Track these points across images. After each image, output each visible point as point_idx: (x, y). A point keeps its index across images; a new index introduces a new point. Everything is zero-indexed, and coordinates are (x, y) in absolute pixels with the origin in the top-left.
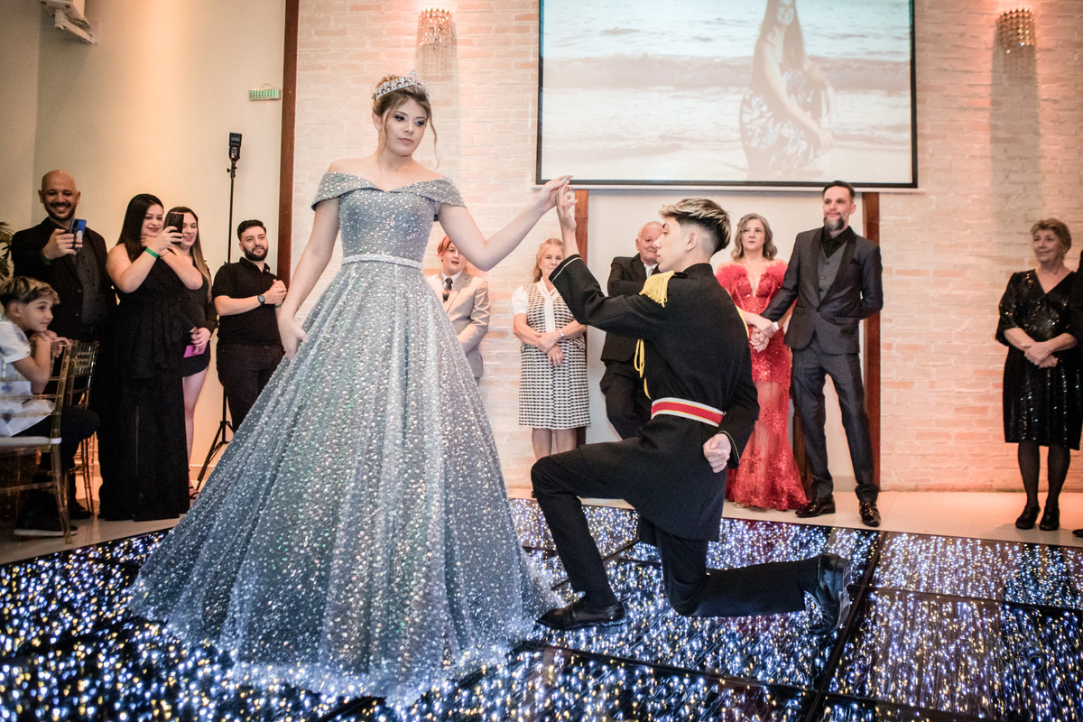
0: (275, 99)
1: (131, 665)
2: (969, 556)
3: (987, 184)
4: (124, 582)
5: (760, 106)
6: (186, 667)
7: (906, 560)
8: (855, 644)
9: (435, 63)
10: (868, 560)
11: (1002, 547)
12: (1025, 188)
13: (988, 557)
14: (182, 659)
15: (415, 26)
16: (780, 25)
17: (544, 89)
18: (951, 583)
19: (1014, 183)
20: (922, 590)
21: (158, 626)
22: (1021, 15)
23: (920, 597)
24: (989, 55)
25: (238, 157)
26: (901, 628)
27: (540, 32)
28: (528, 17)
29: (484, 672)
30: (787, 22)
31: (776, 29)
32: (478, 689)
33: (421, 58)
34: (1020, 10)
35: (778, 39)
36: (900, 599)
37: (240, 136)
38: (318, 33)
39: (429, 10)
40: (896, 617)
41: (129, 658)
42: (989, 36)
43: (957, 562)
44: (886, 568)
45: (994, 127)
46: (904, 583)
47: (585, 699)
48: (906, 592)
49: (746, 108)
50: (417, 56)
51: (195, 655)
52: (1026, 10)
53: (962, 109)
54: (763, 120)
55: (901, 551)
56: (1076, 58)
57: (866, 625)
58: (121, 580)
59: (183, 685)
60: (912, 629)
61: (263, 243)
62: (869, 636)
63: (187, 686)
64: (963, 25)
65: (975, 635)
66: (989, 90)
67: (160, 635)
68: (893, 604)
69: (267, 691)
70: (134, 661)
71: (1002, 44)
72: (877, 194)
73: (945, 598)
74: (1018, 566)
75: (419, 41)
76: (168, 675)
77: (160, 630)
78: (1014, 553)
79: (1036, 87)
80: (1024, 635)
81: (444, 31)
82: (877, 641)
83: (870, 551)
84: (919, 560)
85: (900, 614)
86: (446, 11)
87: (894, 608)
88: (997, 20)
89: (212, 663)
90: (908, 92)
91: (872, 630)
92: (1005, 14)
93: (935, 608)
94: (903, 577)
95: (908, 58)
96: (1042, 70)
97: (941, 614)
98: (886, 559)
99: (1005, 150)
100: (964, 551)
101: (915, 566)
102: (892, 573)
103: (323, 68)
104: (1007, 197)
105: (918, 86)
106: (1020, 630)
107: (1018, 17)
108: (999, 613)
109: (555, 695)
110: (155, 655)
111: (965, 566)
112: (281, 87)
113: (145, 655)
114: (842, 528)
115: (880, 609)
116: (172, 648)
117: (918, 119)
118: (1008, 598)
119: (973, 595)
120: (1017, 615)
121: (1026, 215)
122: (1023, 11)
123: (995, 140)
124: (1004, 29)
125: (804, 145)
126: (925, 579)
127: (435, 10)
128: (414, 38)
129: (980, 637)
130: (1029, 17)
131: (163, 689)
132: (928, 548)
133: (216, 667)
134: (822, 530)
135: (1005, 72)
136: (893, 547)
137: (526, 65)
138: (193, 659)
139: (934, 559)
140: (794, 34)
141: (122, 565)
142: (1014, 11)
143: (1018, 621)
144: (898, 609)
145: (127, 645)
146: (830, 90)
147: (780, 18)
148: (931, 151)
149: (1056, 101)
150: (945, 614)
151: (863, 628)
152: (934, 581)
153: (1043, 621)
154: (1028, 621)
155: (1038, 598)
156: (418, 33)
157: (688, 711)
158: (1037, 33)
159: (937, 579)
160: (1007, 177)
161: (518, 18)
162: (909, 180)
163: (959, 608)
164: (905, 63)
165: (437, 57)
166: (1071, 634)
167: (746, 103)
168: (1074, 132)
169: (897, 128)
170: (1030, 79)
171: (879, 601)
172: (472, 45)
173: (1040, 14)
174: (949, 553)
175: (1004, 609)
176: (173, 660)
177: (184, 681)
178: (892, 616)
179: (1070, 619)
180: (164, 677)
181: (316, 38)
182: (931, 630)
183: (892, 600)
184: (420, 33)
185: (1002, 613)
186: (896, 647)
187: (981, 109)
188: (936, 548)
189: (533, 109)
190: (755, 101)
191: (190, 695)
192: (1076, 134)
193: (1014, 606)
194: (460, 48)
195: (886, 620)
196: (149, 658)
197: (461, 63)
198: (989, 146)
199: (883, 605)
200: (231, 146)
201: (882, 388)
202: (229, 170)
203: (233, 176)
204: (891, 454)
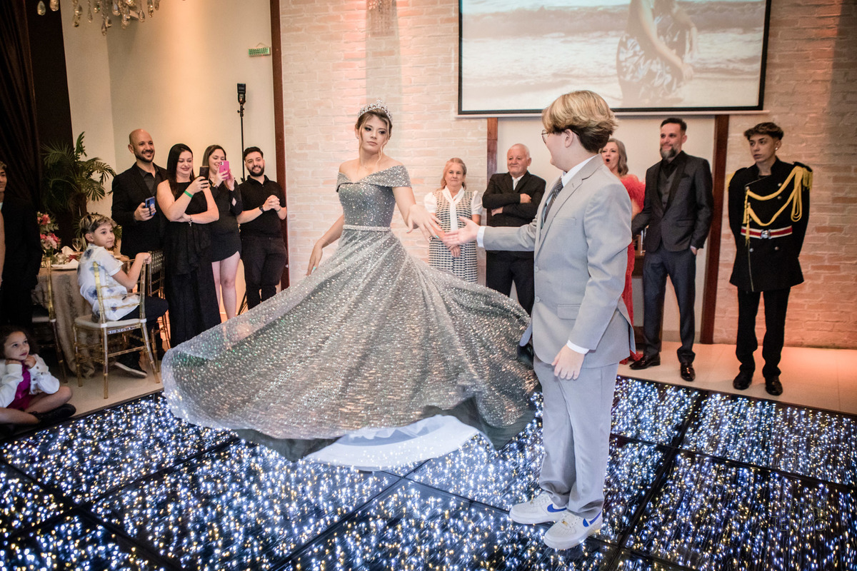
0: (267, 55)
3: (825, 105)
5: (634, 47)
9: (380, 22)
10: (685, 420)
11: (791, 411)
17: (463, 39)
19: (850, 102)
25: (244, 101)
33: (370, 18)
36: (698, 461)
37: (244, 86)
38: (294, 3)
43: (752, 424)
45: (837, 54)
46: (706, 445)
49: (622, 49)
50: (367, 17)
53: (810, 40)
54: (636, 58)
55: (712, 411)
59: (225, 512)
63: (228, 512)
66: (837, 21)
68: (691, 466)
72: (728, 116)
76: (217, 503)
89: (242, 494)
98: (698, 419)
99: (846, 74)
103: (299, 29)
104: (843, 115)
105: (771, 21)
112: (271, 46)
117: (770, 51)
123: (837, 66)
125: (669, 78)
128: (364, 2)
131: (214, 514)
133: (244, 498)
134: (657, 387)
136: (706, 407)
137: (449, 20)
138: (231, 490)
139: (736, 420)
146: (694, 30)
148: (777, 78)
151: (665, 487)
160: (844, 98)
165: (382, 17)
167: (623, 44)
169: (750, 60)
172: (408, 6)
181: (293, 6)
183: (693, 461)
187: (828, 39)
189: (455, 55)
190: (631, 42)
194: (400, 9)
197: (401, 20)
198: (831, 71)
200: (239, 93)
201: (720, 268)
202: (238, 112)
203: (242, 115)
204: (723, 317)
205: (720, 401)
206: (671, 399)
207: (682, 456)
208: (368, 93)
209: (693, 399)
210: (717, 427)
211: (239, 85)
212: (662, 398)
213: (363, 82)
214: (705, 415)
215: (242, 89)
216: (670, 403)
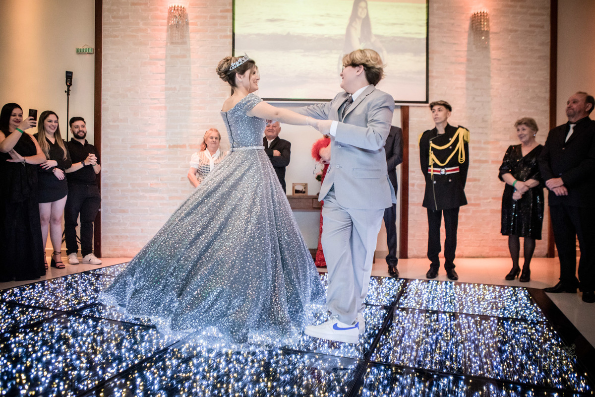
0: (91, 53)
1: (7, 355)
2: (448, 291)
3: (464, 101)
4: (7, 312)
6: (37, 356)
7: (417, 293)
8: (386, 336)
9: (177, 35)
10: (398, 293)
11: (465, 286)
12: (483, 105)
13: (457, 291)
14: (35, 352)
15: (166, 14)
16: (359, 18)
18: (438, 304)
19: (477, 102)
20: (423, 308)
21: (24, 334)
22: (482, 15)
23: (421, 311)
24: (466, 36)
25: (71, 84)
26: (410, 328)
27: (233, 19)
28: (227, 11)
29: (195, 354)
30: (363, 16)
31: (357, 20)
32: (191, 364)
33: (169, 32)
34: (482, 12)
35: (358, 25)
36: (411, 313)
37: (72, 73)
38: (113, 17)
39: (173, 6)
40: (409, 321)
41: (6, 352)
42: (466, 25)
43: (442, 293)
44: (406, 297)
45: (468, 73)
46: (414, 305)
47: (246, 367)
48: (415, 309)
50: (168, 30)
51: (42, 349)
52: (485, 12)
53: (452, 63)
55: (414, 288)
56: (510, 37)
57: (392, 326)
58: (6, 311)
59: (34, 365)
60: (416, 328)
61: (84, 129)
62: (394, 332)
63: (37, 365)
64: (454, 19)
65: (446, 330)
66: (466, 53)
67: (25, 339)
68: (407, 315)
69: (80, 367)
70: (8, 354)
71: (473, 29)
72: (408, 107)
73: (434, 312)
74: (471, 295)
75: (168, 22)
76: (27, 360)
77: (25, 336)
78: (470, 289)
79: (489, 52)
80: (470, 330)
81: (182, 17)
82: (397, 334)
83: (399, 288)
84: (423, 293)
85: (410, 321)
86: (183, 7)
87: (408, 317)
88: (470, 17)
89: (51, 353)
90: (425, 54)
91: (396, 329)
92: (475, 14)
93: (428, 317)
94: (414, 301)
95: (425, 36)
96: (493, 43)
97: (431, 320)
98: (406, 293)
99: (473, 85)
100: (446, 288)
101: (420, 296)
102: (409, 300)
103: (116, 36)
104: (474, 109)
105: (430, 50)
106: (469, 327)
107: (481, 15)
108: (459, 319)
109: (231, 365)
110: (20, 350)
111: (446, 295)
112: (94, 47)
113: (15, 350)
114: (386, 277)
115: (401, 318)
116: (30, 346)
117: (430, 68)
118: (465, 311)
119: (448, 310)
120: (468, 320)
121: (483, 118)
122: (484, 12)
123: (468, 79)
124: (474, 22)
126: (425, 302)
127: (176, 6)
128: (166, 21)
129: (449, 331)
130: (486, 16)
131: (23, 368)
132: (428, 287)
133: (53, 355)
134: (376, 278)
135: (474, 44)
136: (410, 286)
137: (226, 37)
138: (41, 351)
139: (431, 292)
140: (366, 22)
141: (7, 303)
142: (479, 12)
143: (468, 323)
144: (410, 318)
145: (5, 345)
147: (359, 14)
148: (435, 84)
149: (499, 60)
150: (433, 320)
151: (391, 328)
152: (429, 303)
153: (480, 322)
154: (473, 323)
155: (479, 311)
156: (168, 18)
157: (298, 372)
158: (491, 24)
159: (431, 302)
160: (474, 98)
161: (221, 11)
162: (425, 100)
163: (440, 317)
164: (423, 39)
165: (178, 31)
166: (493, 329)
168: (508, 76)
170: (486, 48)
171: (401, 314)
172: (197, 25)
173: (492, 14)
174: (438, 290)
175: (462, 317)
176: (30, 352)
177: (35, 362)
178: (406, 322)
179: (494, 322)
180: (25, 361)
181: (113, 20)
182: (425, 328)
183: (407, 313)
184: (169, 19)
185: (461, 319)
186: (407, 337)
187: (460, 63)
188: (432, 287)
191: (38, 370)
192: (509, 77)
193: (467, 315)
195: (403, 323)
196: (17, 351)
197: (191, 35)
198: (465, 82)
199: (402, 316)
200: (67, 78)
201: (409, 206)
202: (66, 92)
203: (68, 95)
204: (413, 240)
205: (419, 284)
206: (386, 284)
207: (400, 311)
208: (166, 83)
209: (400, 284)
210: (419, 296)
211: (67, 72)
212: (380, 283)
213: (163, 76)
214: (410, 290)
215: (69, 76)
216: (386, 286)
